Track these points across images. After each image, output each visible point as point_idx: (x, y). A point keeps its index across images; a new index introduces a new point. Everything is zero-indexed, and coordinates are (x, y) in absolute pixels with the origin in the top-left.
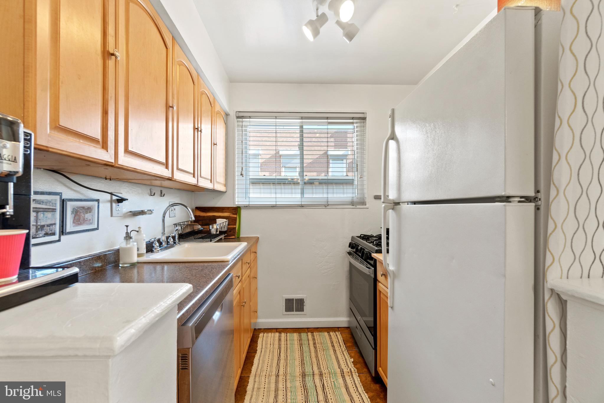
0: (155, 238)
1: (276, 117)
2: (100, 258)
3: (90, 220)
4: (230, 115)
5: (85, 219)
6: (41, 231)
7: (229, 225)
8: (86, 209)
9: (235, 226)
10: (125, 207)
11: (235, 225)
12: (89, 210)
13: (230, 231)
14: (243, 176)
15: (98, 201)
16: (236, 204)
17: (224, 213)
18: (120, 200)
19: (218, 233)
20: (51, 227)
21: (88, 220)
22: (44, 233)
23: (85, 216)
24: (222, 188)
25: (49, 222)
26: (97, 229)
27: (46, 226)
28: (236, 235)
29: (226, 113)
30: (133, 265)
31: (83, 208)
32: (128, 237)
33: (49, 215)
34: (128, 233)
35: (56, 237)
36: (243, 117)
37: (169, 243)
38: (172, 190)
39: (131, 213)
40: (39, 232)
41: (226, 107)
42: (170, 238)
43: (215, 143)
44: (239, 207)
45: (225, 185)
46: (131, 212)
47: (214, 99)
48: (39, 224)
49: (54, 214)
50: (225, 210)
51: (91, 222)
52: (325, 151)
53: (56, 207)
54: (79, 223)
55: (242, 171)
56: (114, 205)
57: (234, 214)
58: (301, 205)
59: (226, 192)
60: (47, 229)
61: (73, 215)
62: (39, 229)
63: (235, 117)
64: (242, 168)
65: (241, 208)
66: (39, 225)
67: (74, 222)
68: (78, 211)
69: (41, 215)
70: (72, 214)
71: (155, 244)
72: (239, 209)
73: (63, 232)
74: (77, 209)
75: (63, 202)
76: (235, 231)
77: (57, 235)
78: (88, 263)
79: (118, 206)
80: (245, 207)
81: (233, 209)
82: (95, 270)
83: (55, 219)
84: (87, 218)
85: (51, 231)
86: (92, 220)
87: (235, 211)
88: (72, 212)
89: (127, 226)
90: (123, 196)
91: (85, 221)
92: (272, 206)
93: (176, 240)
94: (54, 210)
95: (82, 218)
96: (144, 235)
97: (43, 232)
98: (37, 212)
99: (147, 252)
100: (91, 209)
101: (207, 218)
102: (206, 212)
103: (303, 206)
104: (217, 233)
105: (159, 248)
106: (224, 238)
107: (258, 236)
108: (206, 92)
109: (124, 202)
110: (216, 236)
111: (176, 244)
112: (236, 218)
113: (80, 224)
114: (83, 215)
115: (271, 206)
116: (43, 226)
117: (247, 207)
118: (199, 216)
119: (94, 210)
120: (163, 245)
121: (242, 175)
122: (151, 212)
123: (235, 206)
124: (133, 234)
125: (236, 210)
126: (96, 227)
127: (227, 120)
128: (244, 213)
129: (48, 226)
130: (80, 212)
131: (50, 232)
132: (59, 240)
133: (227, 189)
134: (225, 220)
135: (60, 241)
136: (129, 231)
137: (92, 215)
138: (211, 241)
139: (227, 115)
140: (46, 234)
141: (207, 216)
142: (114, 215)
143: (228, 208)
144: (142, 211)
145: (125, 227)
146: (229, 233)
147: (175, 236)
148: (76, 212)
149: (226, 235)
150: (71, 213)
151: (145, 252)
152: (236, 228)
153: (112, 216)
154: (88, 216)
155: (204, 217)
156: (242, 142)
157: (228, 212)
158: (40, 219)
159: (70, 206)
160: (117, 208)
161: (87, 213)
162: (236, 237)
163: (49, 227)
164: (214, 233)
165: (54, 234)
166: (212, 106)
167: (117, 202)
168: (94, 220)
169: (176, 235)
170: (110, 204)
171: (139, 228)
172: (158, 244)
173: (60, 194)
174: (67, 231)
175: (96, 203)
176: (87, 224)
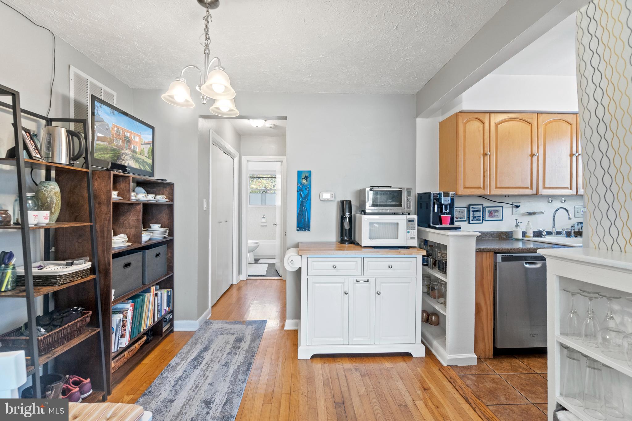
0: (544, 230)
10: (522, 210)
12: (497, 211)
15: (502, 207)
18: (517, 207)
25: (478, 216)
30: (517, 240)
31: (494, 210)
32: (517, 225)
33: (478, 213)
34: (517, 223)
35: (481, 221)
37: (562, 235)
39: (528, 213)
42: (563, 231)
51: (498, 216)
56: (514, 209)
60: (477, 218)
62: (474, 218)
66: (474, 216)
67: (489, 216)
69: (475, 213)
71: (544, 233)
73: (484, 219)
74: (491, 211)
75: (484, 209)
83: (481, 214)
88: (488, 212)
89: (517, 220)
90: (518, 205)
91: (495, 216)
93: (572, 234)
94: (480, 211)
95: (493, 215)
96: (532, 226)
97: (476, 219)
98: (473, 212)
99: (534, 236)
105: (547, 235)
109: (520, 207)
111: (572, 237)
113: (493, 217)
119: (500, 211)
122: (541, 213)
124: (519, 224)
126: (501, 219)
129: (478, 217)
130: (493, 212)
132: (482, 223)
137: (499, 214)
142: (514, 214)
144: (533, 212)
145: (515, 220)
147: (571, 232)
148: (490, 213)
151: (532, 236)
153: (512, 214)
154: (496, 214)
159: (487, 210)
160: (516, 210)
161: (496, 212)
165: (480, 220)
168: (500, 216)
170: (511, 208)
171: (529, 221)
172: (546, 233)
173: (482, 205)
174: (486, 219)
175: (501, 208)
176: (496, 217)
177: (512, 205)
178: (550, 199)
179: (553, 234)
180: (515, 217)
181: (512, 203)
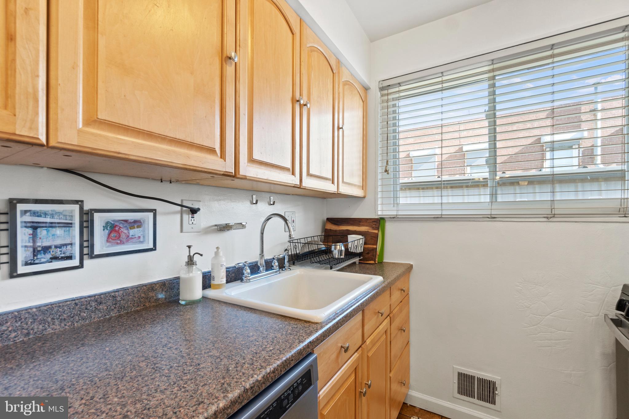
0: (246, 262)
1: (442, 73)
2: (152, 289)
3: (139, 237)
4: (370, 88)
5: (130, 237)
6: (45, 254)
7: (365, 244)
8: (130, 223)
9: (375, 246)
10: (203, 219)
11: (376, 244)
12: (137, 224)
13: (368, 253)
14: (388, 174)
15: (154, 211)
16: (379, 214)
17: (361, 226)
18: (194, 211)
19: (343, 257)
20: (64, 249)
21: (136, 237)
22: (51, 256)
23: (129, 233)
24: (357, 192)
25: (59, 242)
26: (154, 249)
27: (53, 247)
28: (377, 260)
29: (364, 87)
30: (192, 304)
31: (126, 221)
32: (191, 262)
33: (59, 232)
34: (191, 257)
35: (74, 262)
36: (390, 87)
37: (273, 268)
38: (289, 196)
39: (217, 227)
40: (39, 256)
41: (362, 75)
42: (274, 261)
43: (341, 126)
44: (383, 219)
45: (364, 187)
46: (216, 225)
47: (338, 62)
48: (39, 244)
49: (69, 231)
50: (362, 222)
51: (141, 239)
52: (536, 138)
53: (72, 220)
54: (119, 242)
55: (386, 166)
56: (186, 217)
57: (374, 228)
58: (489, 216)
59: (364, 197)
60: (55, 252)
61: (107, 232)
62: (39, 251)
63: (378, 90)
64: (387, 161)
65: (386, 219)
66: (39, 246)
67: (108, 241)
68: (117, 225)
69: (42, 232)
70: (104, 230)
71: (246, 271)
72: (382, 221)
73: (88, 253)
74: (113, 223)
75: (87, 217)
76: (375, 253)
77: (75, 259)
78: (131, 297)
79: (193, 217)
80: (391, 218)
81: (374, 222)
82: (144, 306)
83: (71, 237)
84: (133, 236)
85: (64, 253)
86: (144, 237)
87: (375, 225)
88: (105, 228)
89: (189, 247)
90: (196, 206)
91: (129, 239)
92: (434, 218)
93: (286, 263)
94: (69, 225)
95: (123, 236)
96: (224, 259)
97: (48, 256)
98: (33, 228)
99: (228, 282)
100: (141, 222)
101: (339, 233)
102: (338, 225)
103: (494, 218)
104: (341, 257)
105: (250, 275)
106: (359, 263)
107: (412, 263)
108: (321, 50)
109: (198, 212)
110: (340, 261)
111: (286, 269)
112: (377, 234)
113: (122, 243)
114: (126, 231)
115: (433, 216)
116: (46, 249)
117: (394, 218)
118: (330, 230)
119: (146, 223)
120: (260, 271)
121: (386, 171)
122: (241, 226)
123: (376, 217)
124: (196, 258)
125: (378, 223)
126: (151, 246)
127: (366, 97)
128: (389, 227)
129: (56, 247)
130: (120, 227)
131: (63, 255)
132: (80, 266)
133: (365, 192)
134: (361, 237)
135: (83, 268)
136: (192, 254)
137: (144, 231)
138: (331, 268)
139: (366, 89)
140: (55, 258)
141: (340, 230)
142: (184, 229)
143: (367, 219)
144: (226, 224)
145: (187, 247)
146: (367, 256)
147: (284, 258)
149: (362, 258)
150: (102, 228)
151: (225, 282)
152: (376, 248)
153: (182, 231)
154: (134, 232)
155: (336, 231)
156: (387, 123)
157: (366, 226)
158: (40, 238)
159: (100, 219)
160: (190, 220)
161: (132, 227)
162: (377, 262)
163: (60, 247)
164: (337, 257)
165: (70, 258)
166: (334, 72)
167: (190, 212)
168: (146, 237)
169: (286, 257)
170: (178, 216)
171: (217, 248)
172: (249, 271)
173: (80, 203)
174: (96, 252)
175: (151, 215)
176: (135, 243)
177: (182, 206)
178: (254, 197)
179: (261, 269)
180: (187, 238)
181: (182, 201)
